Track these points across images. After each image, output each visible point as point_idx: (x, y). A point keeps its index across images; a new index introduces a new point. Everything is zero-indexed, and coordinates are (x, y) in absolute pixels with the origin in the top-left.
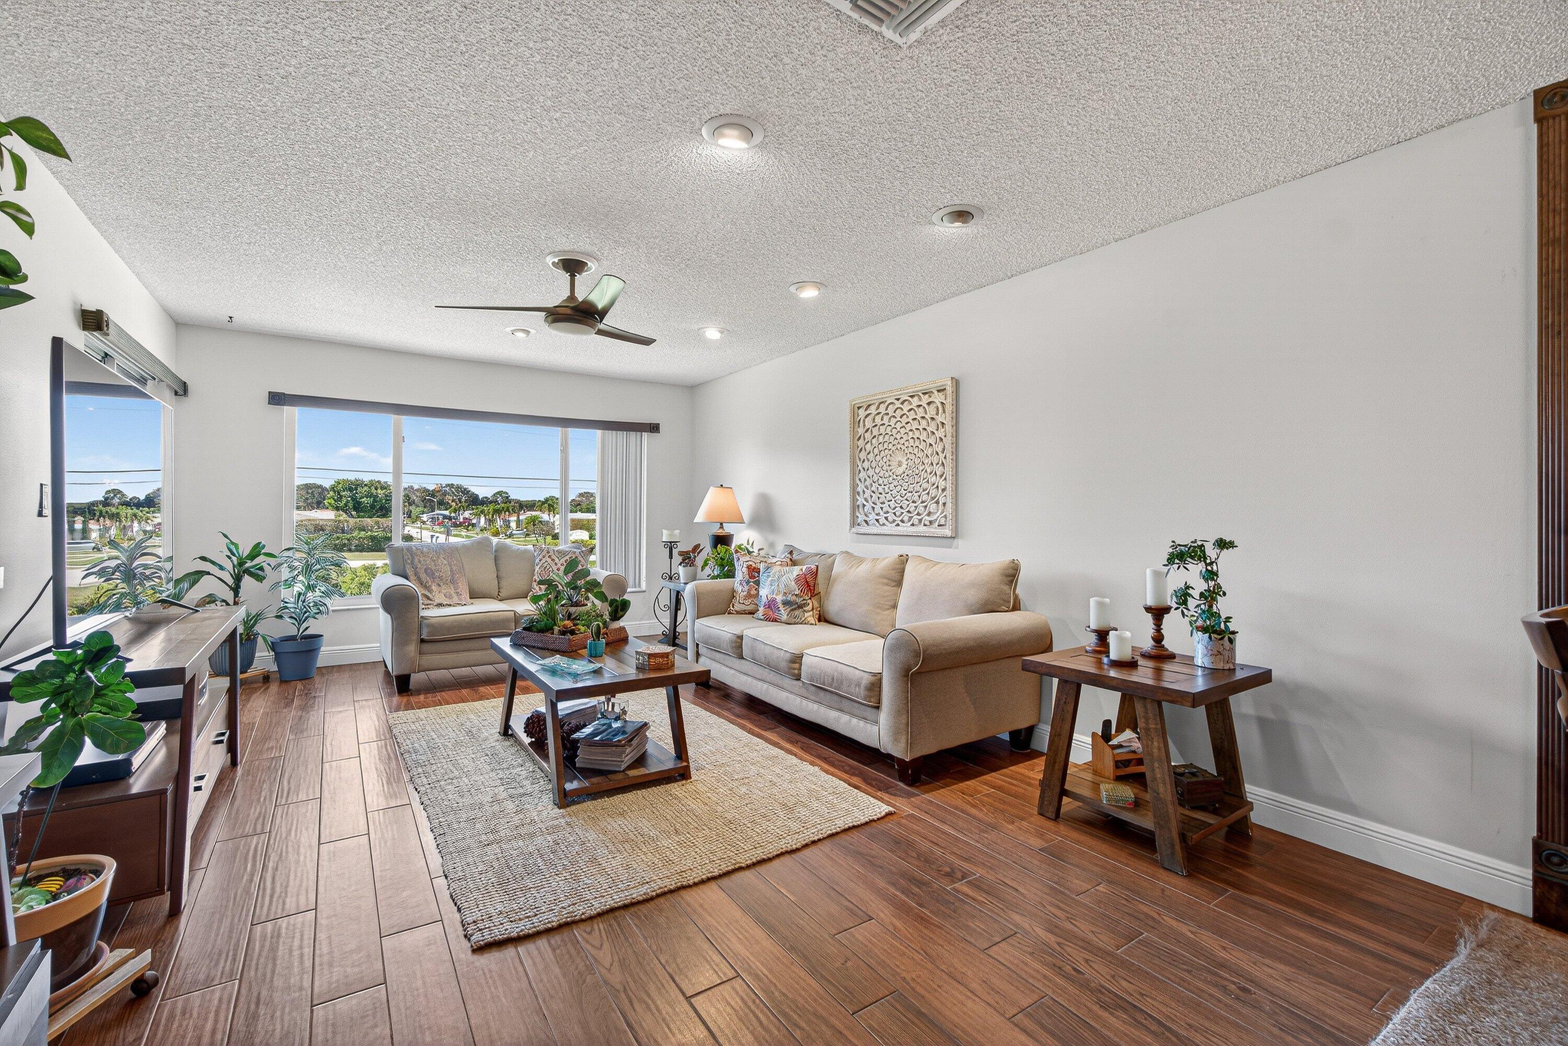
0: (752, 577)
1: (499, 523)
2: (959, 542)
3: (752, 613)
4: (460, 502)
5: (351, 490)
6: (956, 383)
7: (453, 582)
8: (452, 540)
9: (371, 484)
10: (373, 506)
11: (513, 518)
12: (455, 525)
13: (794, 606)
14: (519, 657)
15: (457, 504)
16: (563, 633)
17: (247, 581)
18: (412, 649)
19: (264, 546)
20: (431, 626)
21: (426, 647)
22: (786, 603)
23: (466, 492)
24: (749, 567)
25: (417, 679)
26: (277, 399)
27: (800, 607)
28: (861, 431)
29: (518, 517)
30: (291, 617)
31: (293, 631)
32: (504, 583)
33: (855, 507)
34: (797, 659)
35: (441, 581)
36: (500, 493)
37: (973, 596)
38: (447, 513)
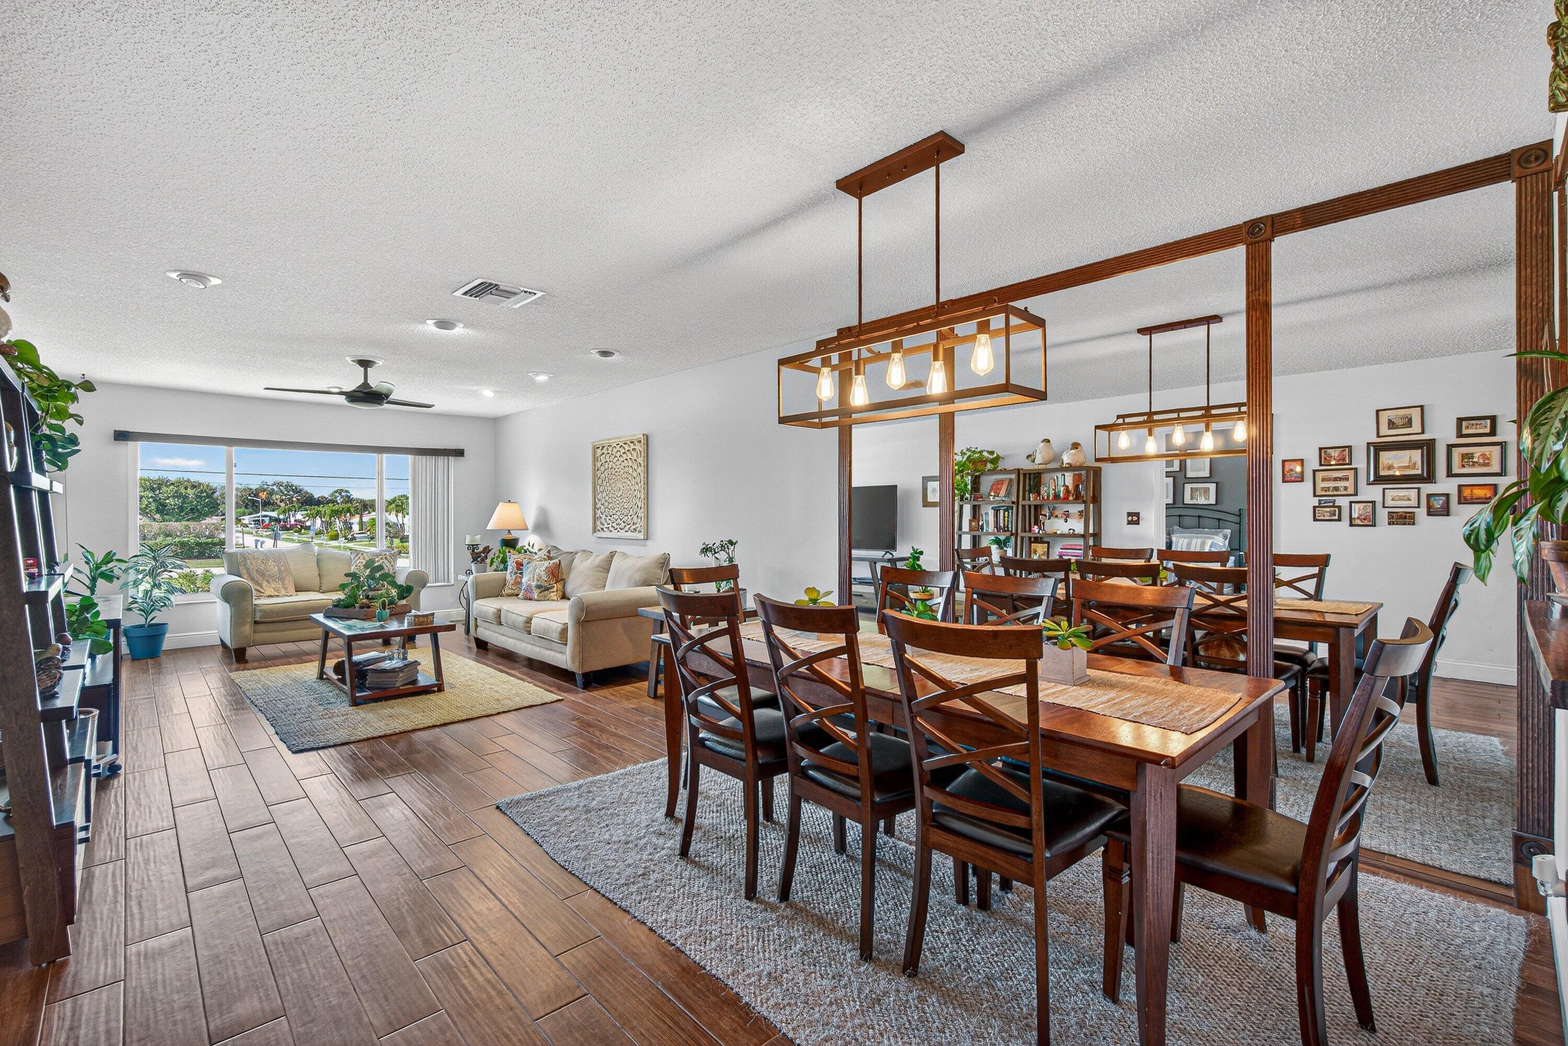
0: (518, 569)
1: (338, 524)
2: (649, 542)
3: (517, 595)
4: (292, 502)
5: (153, 490)
6: (647, 437)
7: (282, 579)
8: (282, 545)
9: (179, 483)
10: (181, 509)
11: (356, 520)
12: (285, 528)
13: (544, 589)
14: (330, 623)
15: (286, 505)
16: (361, 607)
17: (101, 582)
18: (247, 629)
19: (115, 554)
20: (262, 611)
21: (259, 627)
22: (538, 587)
23: (297, 491)
24: (517, 563)
25: (251, 652)
26: (121, 436)
27: (547, 589)
28: (599, 464)
29: (361, 518)
30: (140, 610)
31: (141, 621)
32: (325, 580)
33: (595, 519)
34: (529, 621)
35: (269, 579)
36: (340, 491)
37: (638, 576)
38: (274, 514)
